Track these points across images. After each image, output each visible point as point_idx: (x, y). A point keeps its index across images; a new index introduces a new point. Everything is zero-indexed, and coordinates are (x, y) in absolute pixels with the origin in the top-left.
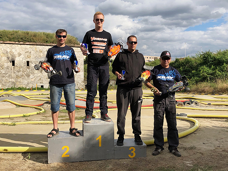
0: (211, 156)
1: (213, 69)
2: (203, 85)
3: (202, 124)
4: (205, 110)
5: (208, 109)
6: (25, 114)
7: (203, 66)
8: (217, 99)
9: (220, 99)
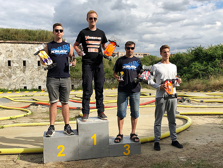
0: (204, 151)
1: (205, 65)
2: (196, 82)
3: (194, 121)
4: (197, 108)
5: (201, 107)
6: (12, 117)
7: (195, 62)
8: (209, 96)
9: (213, 96)
